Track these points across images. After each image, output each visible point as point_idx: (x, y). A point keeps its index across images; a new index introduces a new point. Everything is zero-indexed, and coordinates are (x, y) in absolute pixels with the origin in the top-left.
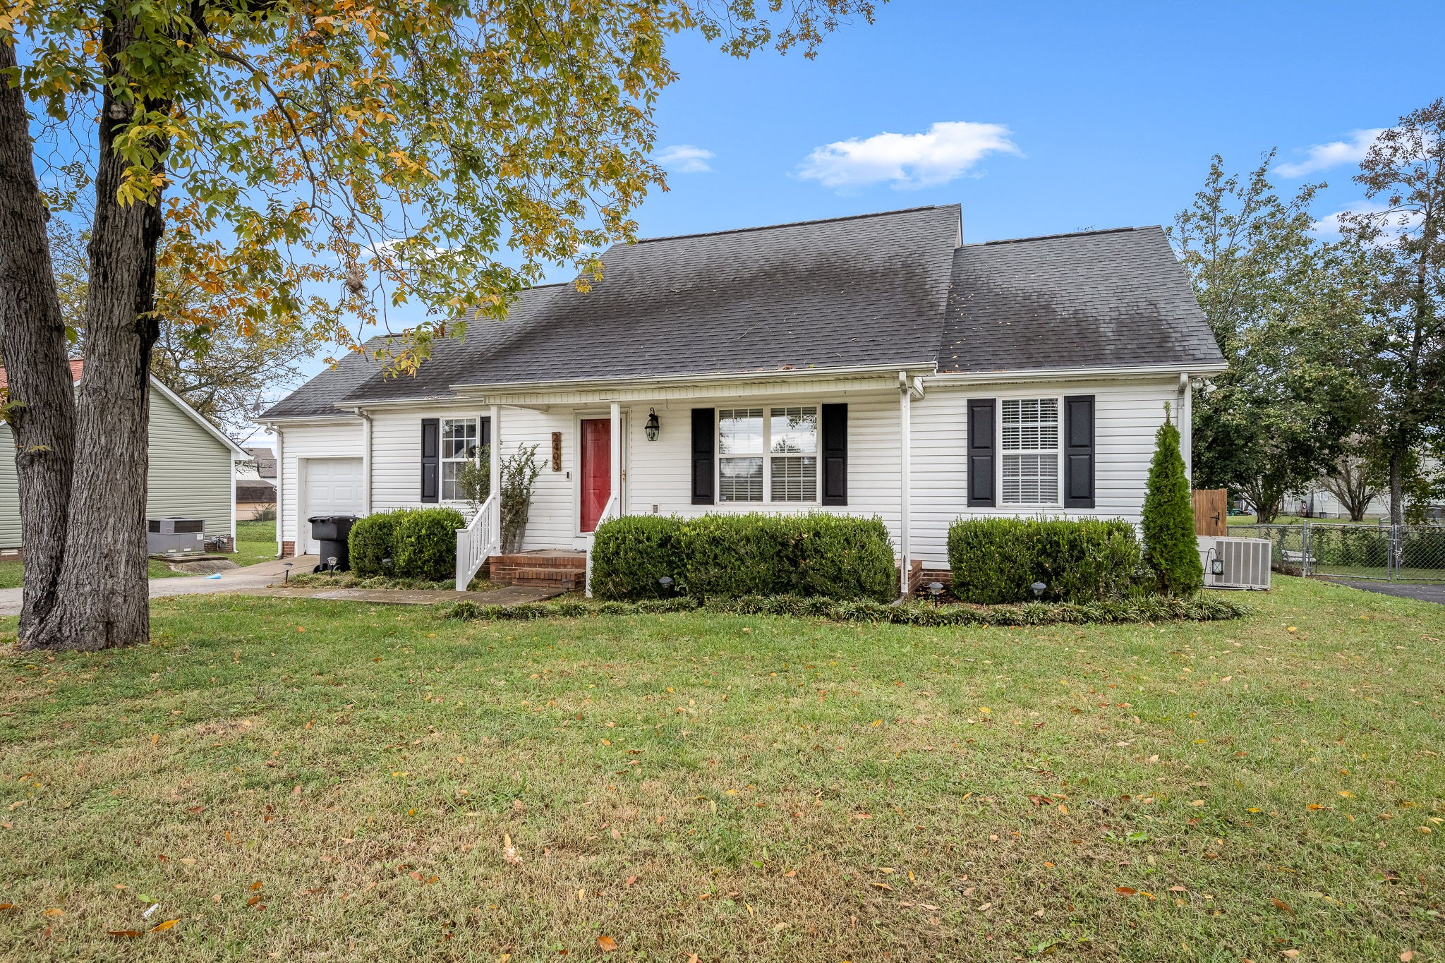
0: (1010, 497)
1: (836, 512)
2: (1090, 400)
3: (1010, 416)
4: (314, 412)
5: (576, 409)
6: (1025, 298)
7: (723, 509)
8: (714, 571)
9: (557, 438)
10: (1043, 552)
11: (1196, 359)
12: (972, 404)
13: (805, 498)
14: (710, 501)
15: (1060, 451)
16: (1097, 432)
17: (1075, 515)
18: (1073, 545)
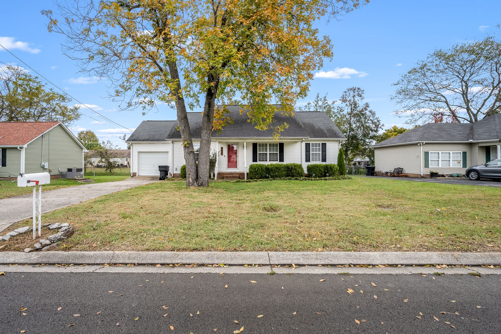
0: (312, 160)
1: (282, 163)
2: (325, 144)
3: (313, 146)
4: (144, 140)
5: (226, 143)
6: (309, 124)
7: (259, 163)
8: (277, 173)
9: (222, 148)
10: (325, 169)
11: (342, 138)
12: (306, 144)
13: (276, 161)
14: (256, 161)
15: (321, 152)
16: (327, 149)
17: (324, 163)
18: (330, 168)
